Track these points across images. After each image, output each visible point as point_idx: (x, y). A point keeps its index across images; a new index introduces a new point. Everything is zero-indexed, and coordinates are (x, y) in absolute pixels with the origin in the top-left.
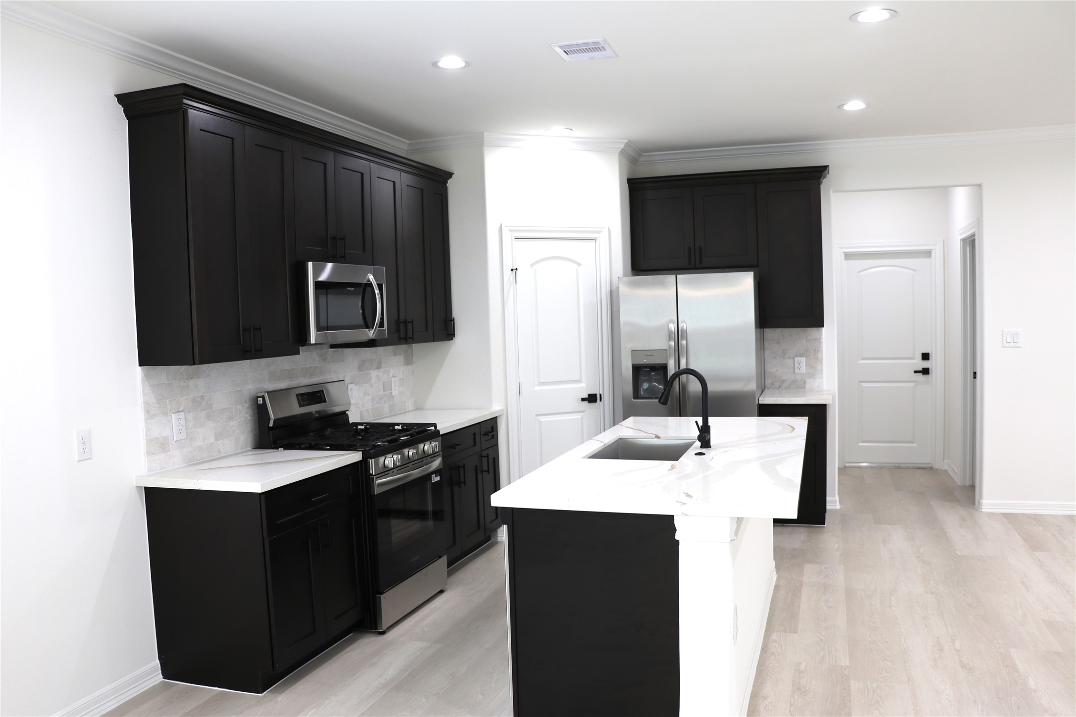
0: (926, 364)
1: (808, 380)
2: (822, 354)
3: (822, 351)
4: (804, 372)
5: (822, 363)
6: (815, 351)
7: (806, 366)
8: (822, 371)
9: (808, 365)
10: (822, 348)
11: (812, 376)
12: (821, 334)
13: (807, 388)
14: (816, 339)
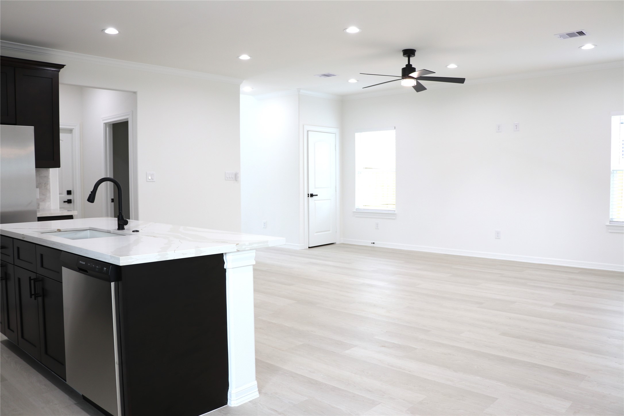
0: (69, 197)
1: (41, 203)
2: (50, 186)
3: (50, 184)
4: (39, 198)
5: (50, 192)
6: (45, 184)
7: (39, 194)
8: (50, 196)
9: (41, 194)
10: (50, 182)
11: (44, 200)
12: (49, 173)
13: (40, 208)
14: (46, 176)
